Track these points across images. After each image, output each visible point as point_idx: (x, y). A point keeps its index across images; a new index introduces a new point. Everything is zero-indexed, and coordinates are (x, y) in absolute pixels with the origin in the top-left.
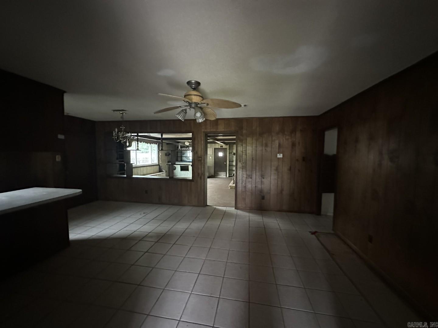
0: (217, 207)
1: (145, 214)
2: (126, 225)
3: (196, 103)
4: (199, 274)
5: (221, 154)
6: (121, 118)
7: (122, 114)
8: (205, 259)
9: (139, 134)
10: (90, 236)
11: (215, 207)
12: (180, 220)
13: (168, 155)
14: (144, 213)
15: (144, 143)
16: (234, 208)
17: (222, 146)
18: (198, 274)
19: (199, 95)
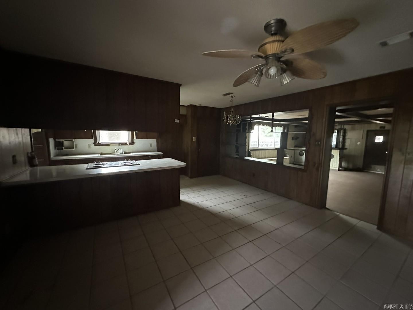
0: (341, 215)
1: (245, 197)
2: (223, 202)
3: (275, 54)
4: (254, 301)
5: (379, 139)
6: (231, 101)
7: (231, 98)
8: (275, 284)
9: (253, 116)
10: (195, 202)
11: (338, 214)
12: (276, 215)
13: (296, 139)
14: (244, 195)
15: (267, 126)
16: (376, 227)
17: (384, 127)
18: (252, 301)
19: (278, 39)
